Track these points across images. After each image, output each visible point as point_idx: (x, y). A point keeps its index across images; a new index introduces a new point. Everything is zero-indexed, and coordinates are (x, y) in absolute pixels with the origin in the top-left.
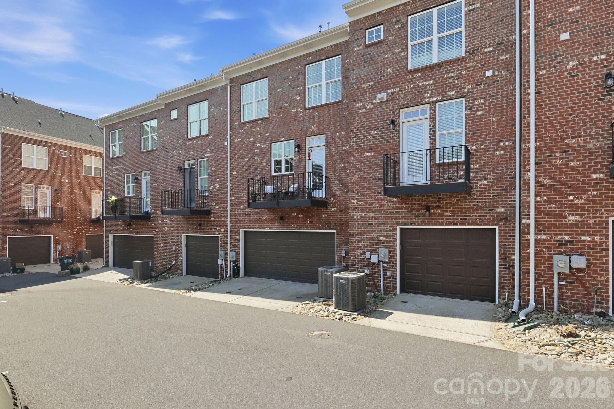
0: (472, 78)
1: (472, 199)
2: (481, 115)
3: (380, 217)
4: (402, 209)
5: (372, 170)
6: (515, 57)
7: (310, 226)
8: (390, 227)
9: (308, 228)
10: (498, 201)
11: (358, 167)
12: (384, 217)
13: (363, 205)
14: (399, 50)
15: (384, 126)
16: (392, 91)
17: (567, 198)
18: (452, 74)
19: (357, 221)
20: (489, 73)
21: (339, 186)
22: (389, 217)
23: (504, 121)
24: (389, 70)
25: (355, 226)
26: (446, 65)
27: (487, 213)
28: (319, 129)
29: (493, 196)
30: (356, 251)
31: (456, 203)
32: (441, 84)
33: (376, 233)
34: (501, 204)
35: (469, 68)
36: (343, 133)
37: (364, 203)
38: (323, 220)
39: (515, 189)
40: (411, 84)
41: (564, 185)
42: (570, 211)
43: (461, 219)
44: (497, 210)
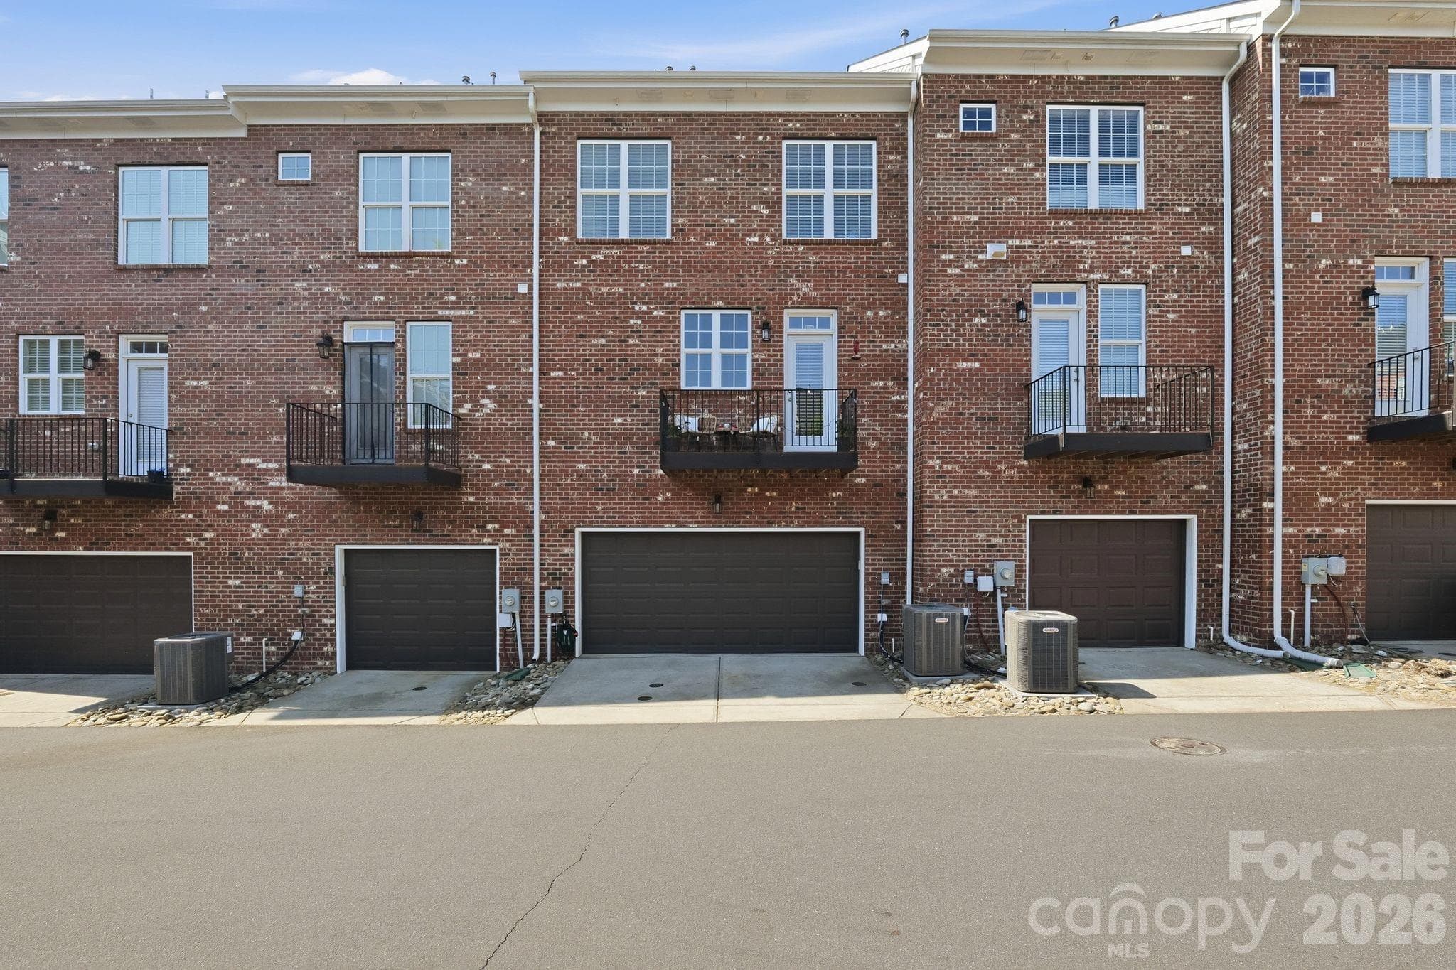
0: (1160, 253)
1: (1160, 468)
2: (1173, 321)
3: (993, 497)
4: (1037, 482)
5: (977, 399)
6: (1223, 233)
7: (796, 518)
8: (1013, 517)
9: (792, 522)
10: (1198, 473)
11: (945, 390)
12: (1000, 497)
13: (956, 472)
14: (1031, 165)
15: (1000, 310)
16: (1018, 242)
17: (1319, 469)
18: (1127, 238)
19: (943, 505)
20: (1186, 251)
21: (873, 429)
22: (1011, 497)
23: (1207, 337)
24: (1010, 200)
25: (938, 516)
26: (1117, 218)
27: (1182, 492)
28: (821, 294)
29: (1191, 463)
30: (939, 571)
31: (1134, 473)
32: (1108, 251)
33: (984, 531)
34: (1203, 478)
35: (1154, 233)
36: (881, 313)
37: (957, 467)
38: (832, 504)
39: (1222, 453)
40: (1055, 238)
41: (1315, 448)
42: (1323, 489)
43: (1142, 502)
44: (1197, 487)
